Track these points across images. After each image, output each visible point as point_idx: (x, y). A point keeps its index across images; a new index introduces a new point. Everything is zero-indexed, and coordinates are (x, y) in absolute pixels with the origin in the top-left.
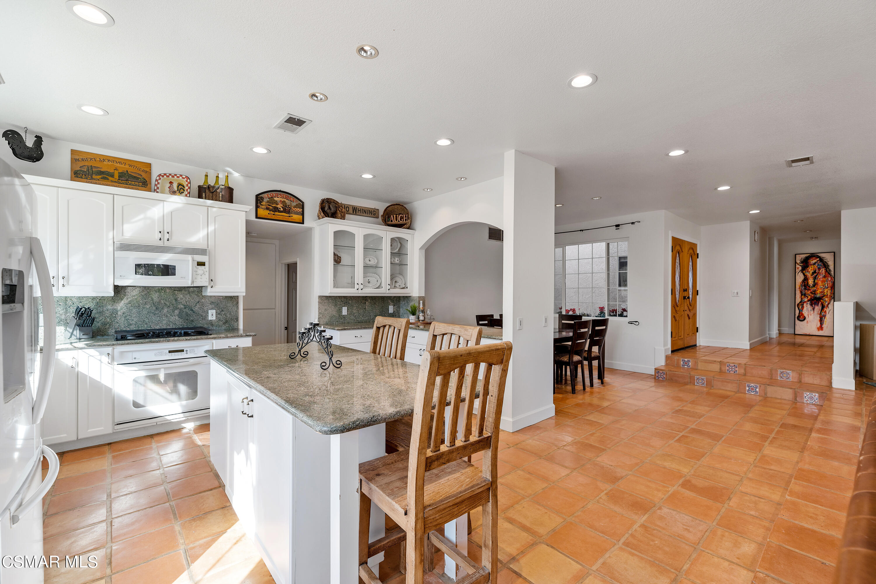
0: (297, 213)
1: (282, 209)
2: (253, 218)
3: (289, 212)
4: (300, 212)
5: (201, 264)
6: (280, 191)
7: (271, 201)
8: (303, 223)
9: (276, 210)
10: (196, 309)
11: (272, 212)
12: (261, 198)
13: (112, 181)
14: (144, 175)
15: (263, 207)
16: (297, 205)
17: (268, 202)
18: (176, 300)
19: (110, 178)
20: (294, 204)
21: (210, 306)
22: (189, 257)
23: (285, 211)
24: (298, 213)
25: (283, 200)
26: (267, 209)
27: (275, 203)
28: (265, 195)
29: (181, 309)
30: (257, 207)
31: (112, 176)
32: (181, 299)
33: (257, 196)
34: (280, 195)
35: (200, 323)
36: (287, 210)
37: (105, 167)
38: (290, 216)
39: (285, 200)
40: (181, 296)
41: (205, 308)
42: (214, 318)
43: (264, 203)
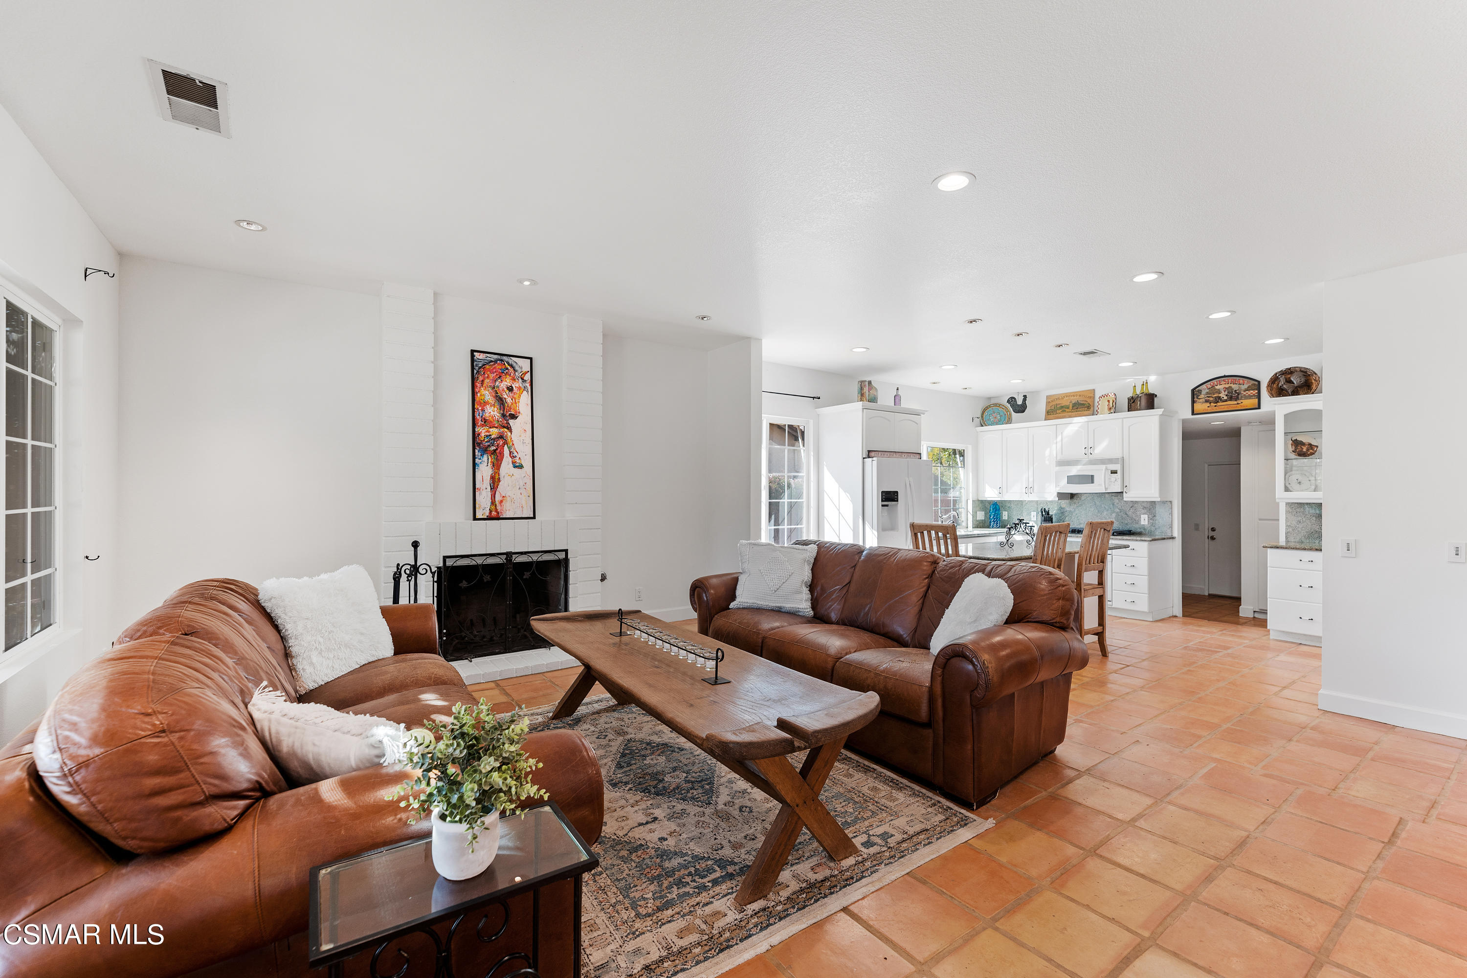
0: (1250, 397)
1: (1226, 398)
2: (1189, 415)
3: (1237, 399)
4: (1254, 395)
5: (1114, 472)
6: (1225, 376)
7: (1212, 390)
8: (1259, 408)
9: (1218, 400)
10: (1130, 513)
11: (1212, 404)
12: (1199, 391)
13: (1068, 412)
14: (1089, 401)
15: (1201, 400)
16: (1248, 387)
17: (1207, 393)
18: (1113, 504)
19: (1067, 410)
20: (1246, 386)
21: (1143, 511)
22: (1104, 467)
23: (1231, 398)
24: (1252, 396)
25: (1227, 386)
26: (1207, 401)
27: (1217, 392)
28: (1204, 386)
29: (1117, 513)
30: (1193, 402)
31: (1068, 408)
32: (1118, 504)
33: (1193, 391)
34: (1224, 381)
35: (1133, 527)
36: (1234, 396)
37: (1065, 402)
38: (1238, 404)
39: (1232, 385)
40: (1117, 501)
41: (1138, 513)
42: (1146, 523)
43: (1202, 396)
